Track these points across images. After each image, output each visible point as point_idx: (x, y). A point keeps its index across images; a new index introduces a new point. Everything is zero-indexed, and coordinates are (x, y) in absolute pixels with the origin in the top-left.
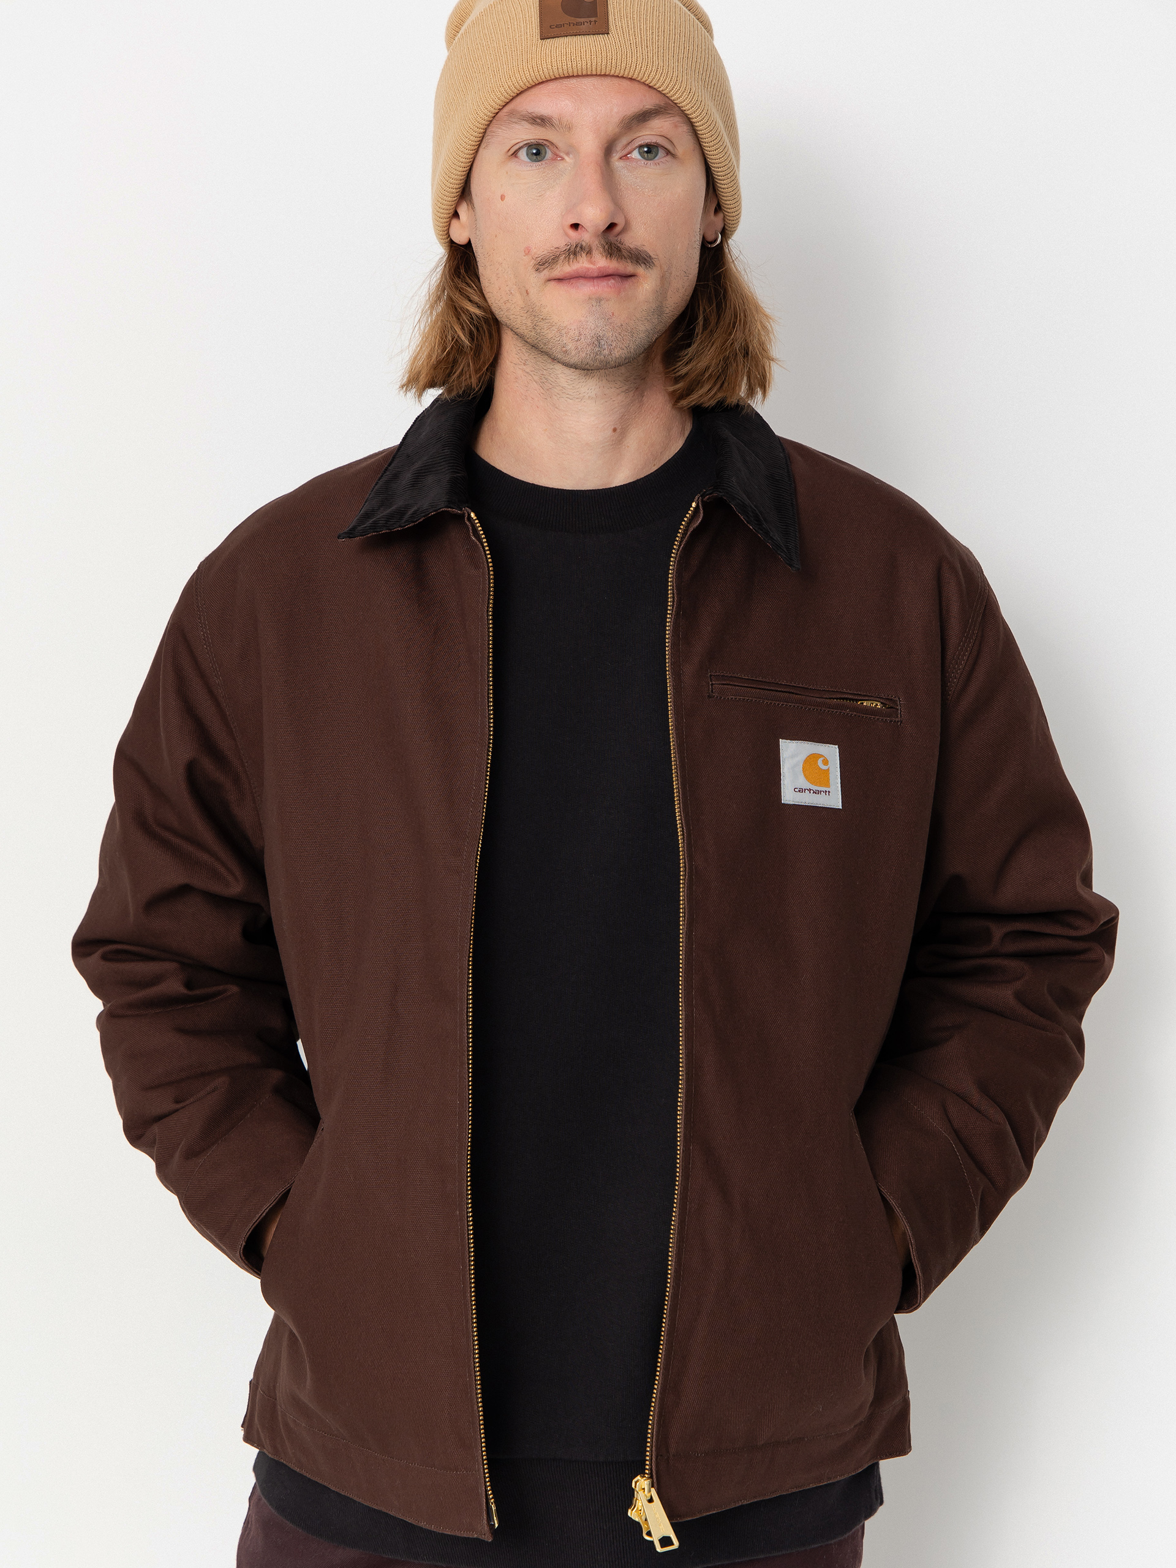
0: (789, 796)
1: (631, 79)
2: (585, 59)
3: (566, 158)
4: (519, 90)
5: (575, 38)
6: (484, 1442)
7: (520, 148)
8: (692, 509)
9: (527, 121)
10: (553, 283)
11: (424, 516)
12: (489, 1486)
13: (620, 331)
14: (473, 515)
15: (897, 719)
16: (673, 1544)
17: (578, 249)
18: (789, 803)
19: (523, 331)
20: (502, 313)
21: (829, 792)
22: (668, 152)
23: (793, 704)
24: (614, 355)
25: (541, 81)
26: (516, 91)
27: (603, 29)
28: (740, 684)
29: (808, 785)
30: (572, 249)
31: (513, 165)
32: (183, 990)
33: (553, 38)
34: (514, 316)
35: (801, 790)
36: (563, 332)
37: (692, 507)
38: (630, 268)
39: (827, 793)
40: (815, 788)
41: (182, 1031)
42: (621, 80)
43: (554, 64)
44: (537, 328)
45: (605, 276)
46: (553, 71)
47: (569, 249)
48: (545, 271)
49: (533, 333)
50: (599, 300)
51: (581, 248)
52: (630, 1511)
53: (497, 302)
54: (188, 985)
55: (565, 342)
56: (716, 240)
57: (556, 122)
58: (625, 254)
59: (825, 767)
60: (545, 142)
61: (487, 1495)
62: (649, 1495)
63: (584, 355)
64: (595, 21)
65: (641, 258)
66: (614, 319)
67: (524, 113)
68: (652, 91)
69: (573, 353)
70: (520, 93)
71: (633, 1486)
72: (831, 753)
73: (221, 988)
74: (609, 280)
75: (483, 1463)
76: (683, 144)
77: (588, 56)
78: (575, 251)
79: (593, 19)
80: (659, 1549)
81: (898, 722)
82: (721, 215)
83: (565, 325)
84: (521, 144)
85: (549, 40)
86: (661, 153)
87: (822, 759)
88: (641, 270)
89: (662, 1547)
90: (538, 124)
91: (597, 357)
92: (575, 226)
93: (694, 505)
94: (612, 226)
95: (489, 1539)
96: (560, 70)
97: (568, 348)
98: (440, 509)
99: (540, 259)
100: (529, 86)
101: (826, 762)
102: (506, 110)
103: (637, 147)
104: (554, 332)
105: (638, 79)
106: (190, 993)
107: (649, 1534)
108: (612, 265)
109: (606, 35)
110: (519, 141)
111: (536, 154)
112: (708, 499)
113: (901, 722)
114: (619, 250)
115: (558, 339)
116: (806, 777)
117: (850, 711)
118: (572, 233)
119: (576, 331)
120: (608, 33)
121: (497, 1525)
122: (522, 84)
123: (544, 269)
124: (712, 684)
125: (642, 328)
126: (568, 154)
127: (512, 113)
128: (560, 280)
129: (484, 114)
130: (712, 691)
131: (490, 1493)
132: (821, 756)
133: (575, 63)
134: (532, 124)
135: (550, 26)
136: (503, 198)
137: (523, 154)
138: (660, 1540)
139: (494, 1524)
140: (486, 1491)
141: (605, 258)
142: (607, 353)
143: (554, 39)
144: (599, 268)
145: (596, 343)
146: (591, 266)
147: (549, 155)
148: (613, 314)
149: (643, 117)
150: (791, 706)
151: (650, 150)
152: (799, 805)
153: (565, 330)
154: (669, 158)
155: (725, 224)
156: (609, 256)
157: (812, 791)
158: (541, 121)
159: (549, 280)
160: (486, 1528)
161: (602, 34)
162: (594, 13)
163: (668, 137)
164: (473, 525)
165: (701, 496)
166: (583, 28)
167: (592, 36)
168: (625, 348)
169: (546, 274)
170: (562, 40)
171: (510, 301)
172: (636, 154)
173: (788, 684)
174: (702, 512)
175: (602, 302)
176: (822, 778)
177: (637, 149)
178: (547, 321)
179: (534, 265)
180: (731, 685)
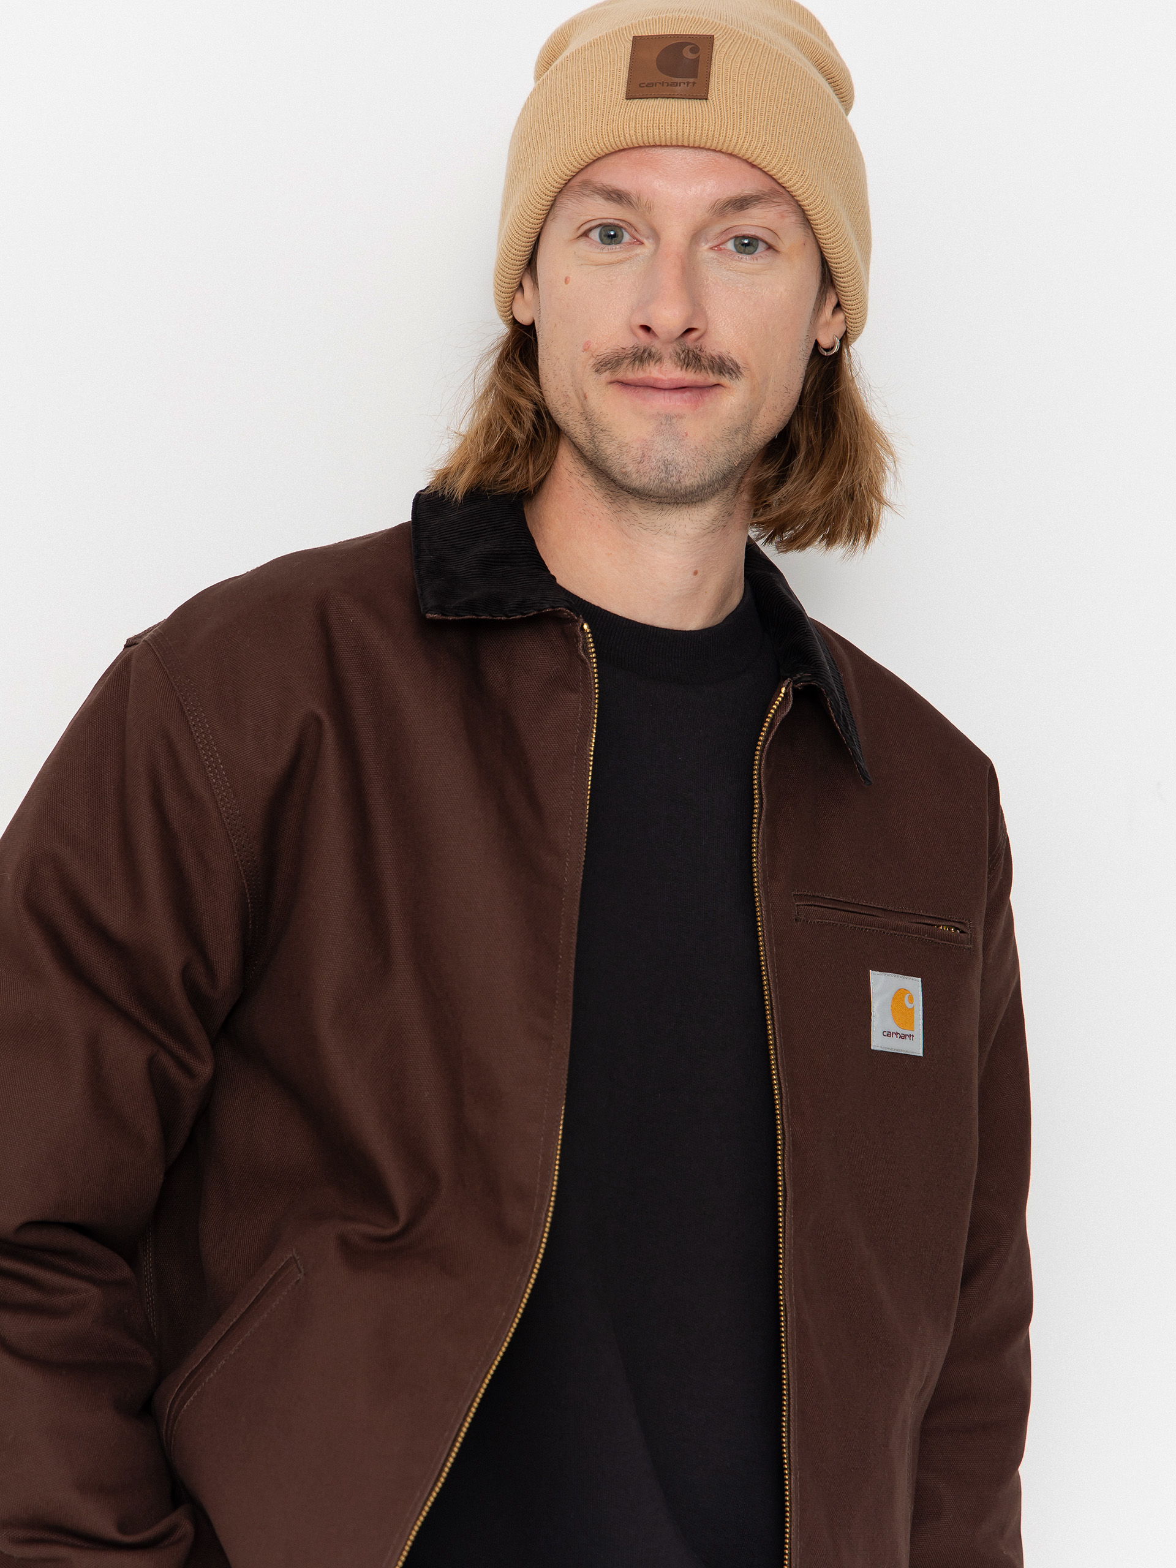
1: (731, 155)
2: (675, 127)
3: (646, 243)
4: (595, 156)
5: (667, 101)
7: (590, 230)
9: (600, 195)
13: (694, 456)
17: (646, 355)
18: (877, 1049)
19: (583, 441)
20: (560, 417)
22: (770, 247)
23: (877, 929)
24: (683, 483)
25: (622, 148)
26: (592, 157)
27: (701, 93)
29: (895, 1028)
30: (639, 354)
31: (582, 244)
33: (641, 98)
34: (573, 422)
35: (890, 1034)
36: (624, 449)
37: (781, 692)
38: (712, 379)
39: (911, 1038)
40: (901, 1031)
42: (718, 154)
43: (639, 131)
44: (596, 440)
45: (679, 388)
46: (637, 139)
47: (636, 353)
48: (607, 372)
49: (591, 446)
50: (670, 417)
51: (649, 354)
53: (554, 403)
55: (626, 461)
56: (832, 348)
57: (634, 199)
58: (704, 362)
59: (909, 1006)
60: (621, 224)
63: (647, 480)
64: (694, 83)
65: (724, 367)
66: (687, 441)
67: (598, 185)
68: (754, 171)
70: (597, 160)
72: (914, 987)
74: (684, 392)
76: (791, 236)
77: (679, 124)
78: (642, 357)
79: (692, 80)
82: (840, 317)
83: (626, 441)
84: (594, 224)
85: (636, 101)
86: (761, 247)
87: (908, 995)
88: (725, 380)
90: (614, 200)
91: (663, 483)
92: (646, 329)
94: (689, 330)
96: (645, 137)
97: (629, 469)
99: (602, 357)
100: (608, 152)
101: (909, 998)
102: (579, 178)
103: (731, 238)
104: (614, 447)
105: (740, 155)
108: (689, 376)
109: (704, 101)
110: (590, 218)
111: (610, 236)
114: (697, 358)
115: (618, 457)
116: (895, 1019)
118: (641, 333)
119: (639, 450)
120: (706, 99)
122: (599, 150)
123: (606, 371)
125: (722, 450)
126: (649, 238)
127: (586, 184)
128: (624, 384)
129: (554, 181)
130: (799, 915)
132: (906, 991)
133: (663, 131)
134: (607, 199)
135: (640, 85)
136: (566, 281)
137: (595, 235)
141: (679, 369)
142: (675, 480)
143: (642, 100)
144: (671, 379)
145: (662, 467)
146: (660, 376)
147: (627, 238)
148: (687, 435)
149: (741, 204)
150: (874, 930)
151: (747, 244)
152: (886, 1052)
153: (627, 448)
154: (769, 253)
155: (847, 327)
156: (685, 366)
157: (898, 1036)
158: (617, 196)
159: (612, 384)
161: (700, 99)
162: (695, 75)
163: (772, 229)
166: (679, 90)
167: (687, 100)
168: (699, 476)
169: (608, 376)
170: (652, 102)
171: (568, 405)
172: (730, 245)
173: (868, 904)
174: (791, 699)
175: (674, 421)
176: (908, 1019)
177: (733, 240)
178: (607, 433)
179: (594, 365)
180: (818, 906)
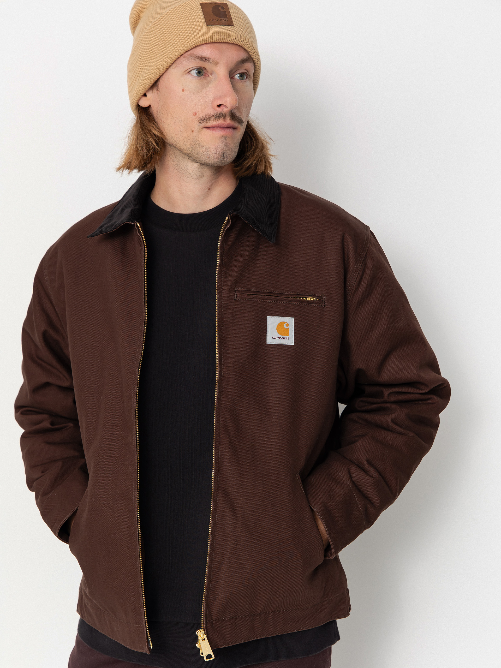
0: (270, 340)
3: (210, 76)
5: (221, 26)
6: (146, 613)
7: (191, 71)
8: (226, 220)
10: (205, 130)
11: (119, 226)
12: (148, 631)
14: (138, 224)
15: (322, 305)
16: (212, 658)
18: (270, 343)
21: (288, 338)
23: (274, 301)
27: (231, 24)
28: (249, 293)
29: (279, 336)
30: (217, 115)
32: (50, 426)
35: (275, 338)
37: (226, 219)
38: (237, 125)
39: (288, 339)
40: (282, 337)
41: (48, 443)
45: (228, 127)
50: (226, 137)
51: (221, 115)
52: (197, 644)
54: (52, 424)
55: (209, 154)
58: (236, 118)
59: (287, 327)
61: (147, 635)
62: (203, 637)
67: (197, 55)
69: (212, 159)
71: (197, 634)
72: (290, 321)
73: (65, 425)
75: (145, 622)
78: (219, 116)
80: (206, 660)
81: (323, 306)
87: (286, 324)
89: (207, 659)
90: (203, 60)
92: (219, 106)
93: (227, 218)
95: (148, 653)
98: (125, 222)
99: (201, 118)
100: (197, 45)
101: (287, 325)
102: (186, 54)
106: (53, 427)
107: (202, 654)
108: (232, 123)
109: (232, 26)
110: (191, 68)
112: (232, 215)
113: (325, 306)
116: (278, 332)
117: (300, 302)
118: (218, 108)
121: (152, 648)
124: (236, 294)
126: (211, 74)
127: (190, 55)
128: (208, 128)
130: (236, 297)
131: (148, 634)
132: (285, 322)
135: (209, 20)
136: (182, 90)
137: (193, 73)
138: (206, 657)
139: (151, 647)
140: (147, 633)
141: (229, 120)
143: (212, 26)
144: (228, 124)
146: (225, 123)
147: (204, 74)
148: (229, 144)
149: (242, 62)
152: (274, 344)
156: (231, 119)
157: (280, 338)
158: (205, 59)
159: (204, 128)
160: (147, 649)
162: (226, 17)
164: (139, 230)
165: (230, 214)
166: (224, 22)
167: (226, 26)
169: (203, 124)
171: (179, 134)
173: (272, 292)
174: (230, 221)
176: (286, 332)
177: (238, 74)
179: (199, 120)
180: (245, 294)
